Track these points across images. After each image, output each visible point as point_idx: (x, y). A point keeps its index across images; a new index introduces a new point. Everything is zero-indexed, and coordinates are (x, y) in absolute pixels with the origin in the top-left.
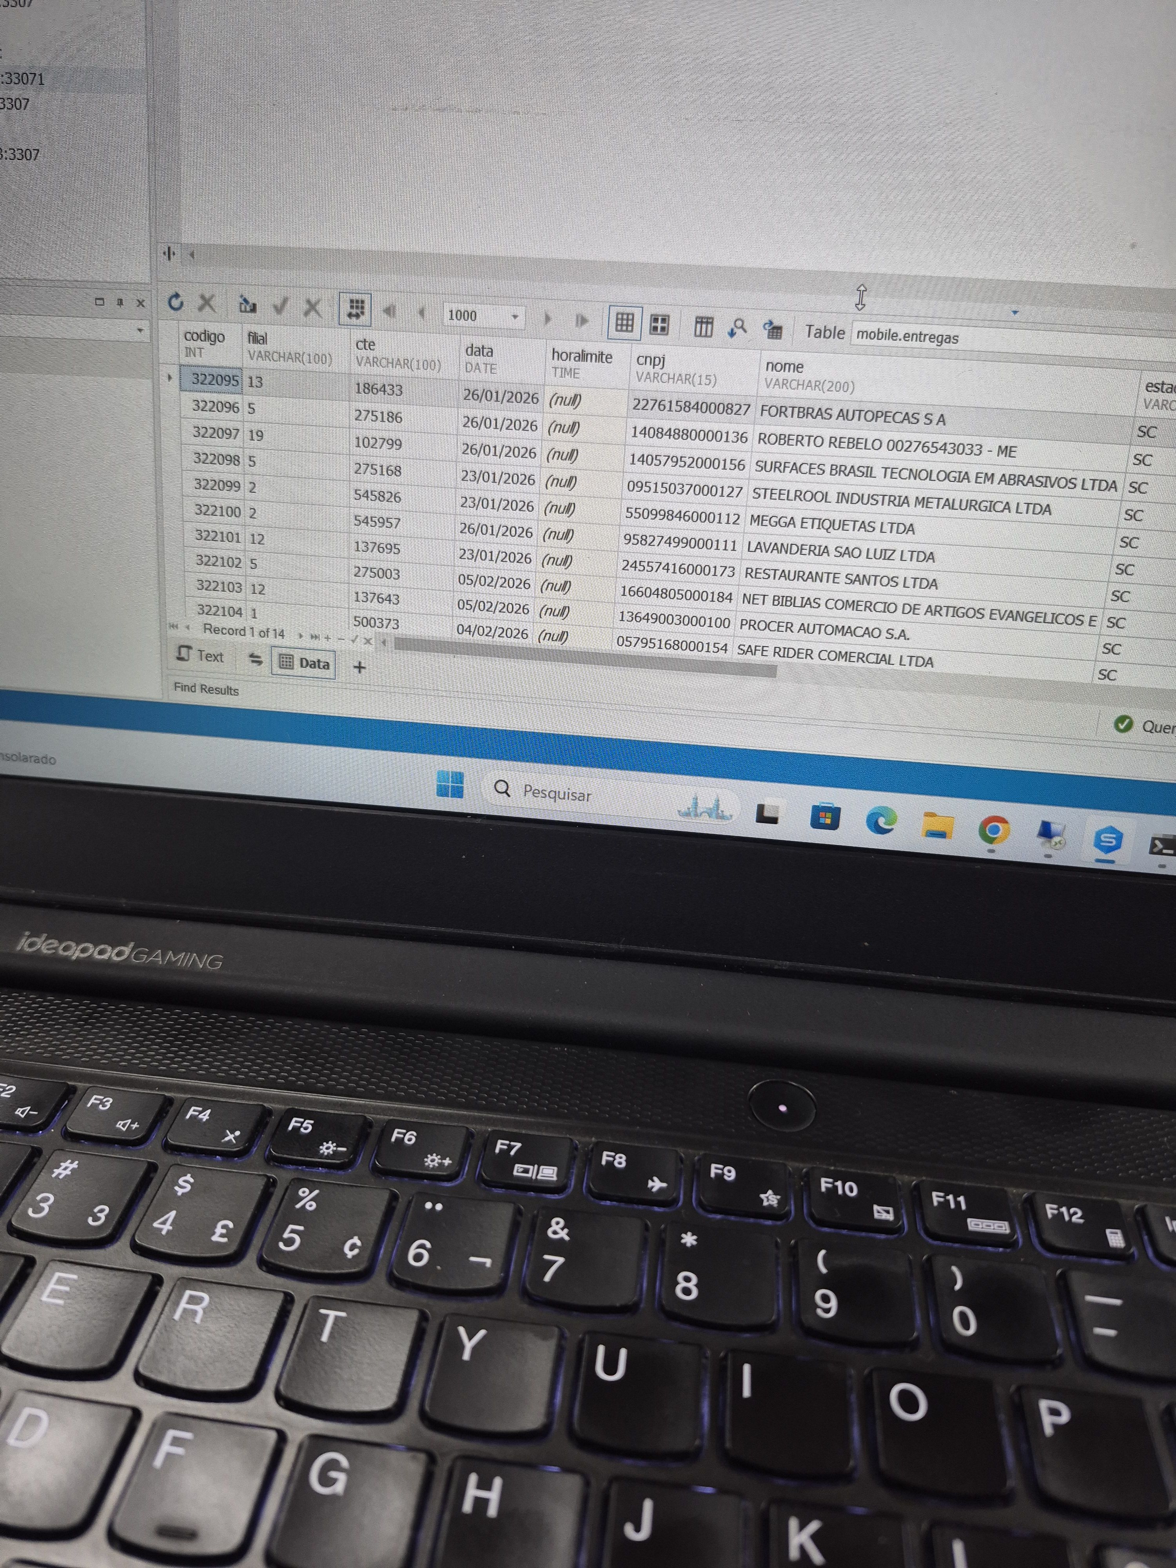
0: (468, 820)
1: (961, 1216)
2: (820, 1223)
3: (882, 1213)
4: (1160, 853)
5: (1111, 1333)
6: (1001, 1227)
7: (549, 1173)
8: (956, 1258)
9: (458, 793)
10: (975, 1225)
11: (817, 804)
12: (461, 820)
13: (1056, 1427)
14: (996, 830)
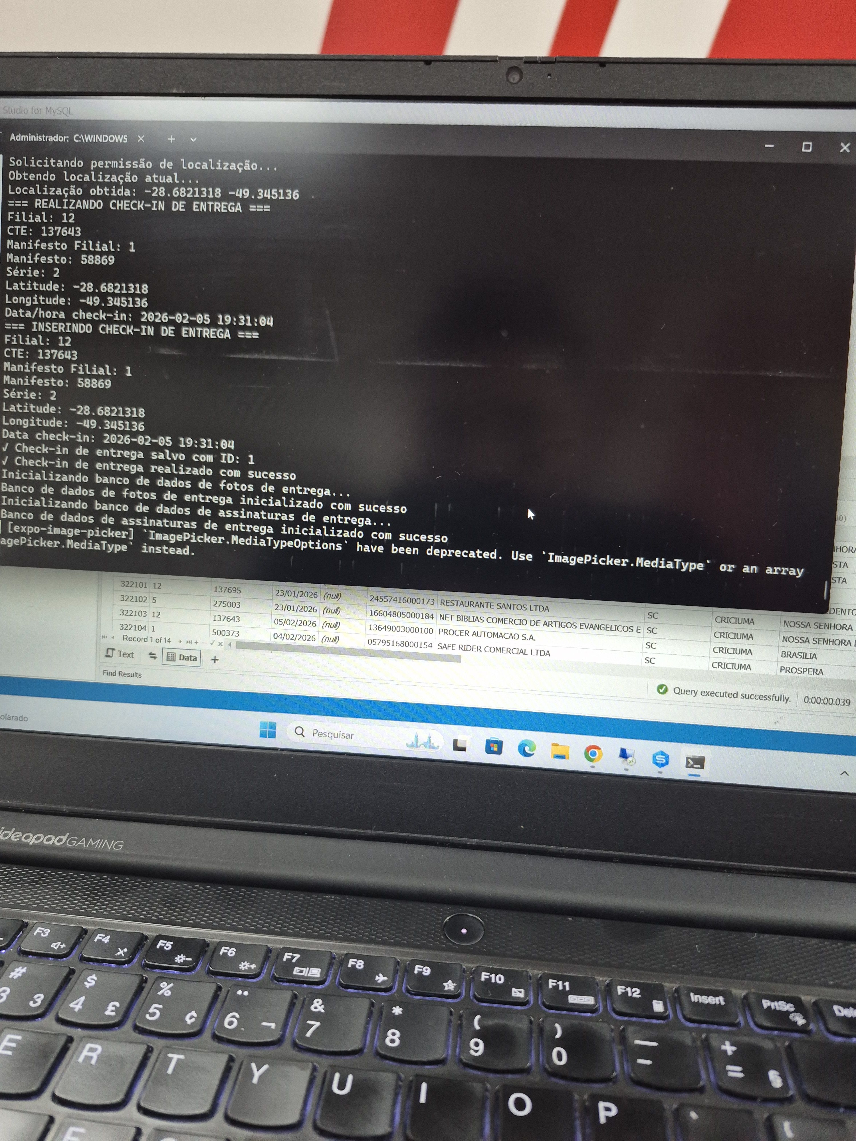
0: (279, 752)
1: (565, 994)
2: (480, 1000)
3: (517, 993)
4: (692, 767)
5: (648, 1062)
6: (588, 1000)
7: (315, 973)
8: (559, 1019)
9: (273, 735)
10: (573, 999)
11: (489, 739)
12: (274, 752)
13: (607, 1118)
14: (594, 754)
